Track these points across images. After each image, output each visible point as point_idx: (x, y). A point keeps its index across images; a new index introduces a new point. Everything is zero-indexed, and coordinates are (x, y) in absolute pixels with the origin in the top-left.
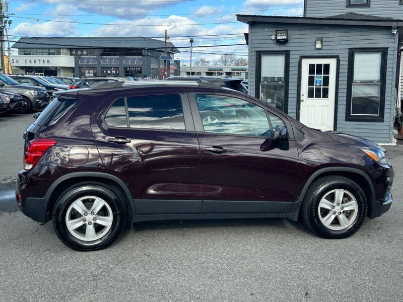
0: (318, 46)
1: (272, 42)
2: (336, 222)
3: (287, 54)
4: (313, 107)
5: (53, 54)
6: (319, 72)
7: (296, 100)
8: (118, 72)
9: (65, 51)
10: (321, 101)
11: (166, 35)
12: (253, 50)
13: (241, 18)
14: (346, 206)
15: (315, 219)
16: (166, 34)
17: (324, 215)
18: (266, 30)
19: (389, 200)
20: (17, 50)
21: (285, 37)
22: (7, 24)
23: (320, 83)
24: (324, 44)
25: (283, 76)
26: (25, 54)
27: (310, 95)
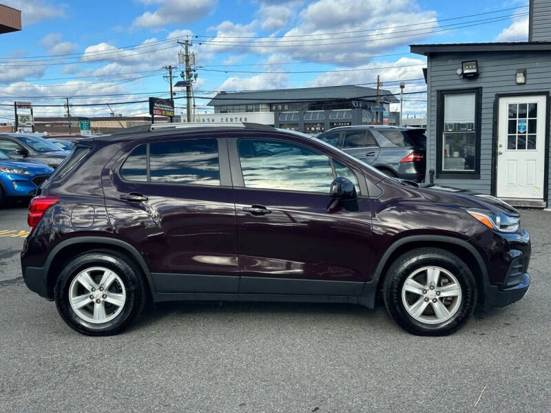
0: (520, 79)
1: (458, 77)
2: (429, 312)
3: (478, 92)
4: (515, 162)
5: (252, 111)
6: (523, 116)
7: (490, 152)
8: (323, 129)
9: (264, 106)
10: (526, 153)
11: (378, 83)
12: (434, 89)
13: (416, 49)
14: (443, 291)
15: (398, 308)
16: (378, 80)
17: (411, 302)
18: (450, 62)
19: (521, 285)
20: (213, 107)
21: (475, 71)
22: (192, 78)
23: (525, 128)
24: (528, 76)
25: (474, 122)
26: (221, 112)
27: (511, 146)
